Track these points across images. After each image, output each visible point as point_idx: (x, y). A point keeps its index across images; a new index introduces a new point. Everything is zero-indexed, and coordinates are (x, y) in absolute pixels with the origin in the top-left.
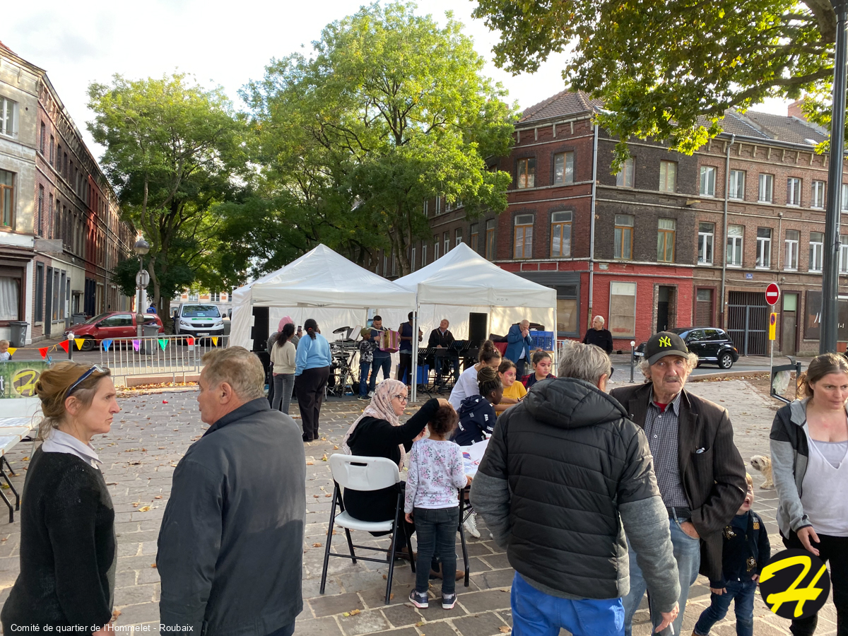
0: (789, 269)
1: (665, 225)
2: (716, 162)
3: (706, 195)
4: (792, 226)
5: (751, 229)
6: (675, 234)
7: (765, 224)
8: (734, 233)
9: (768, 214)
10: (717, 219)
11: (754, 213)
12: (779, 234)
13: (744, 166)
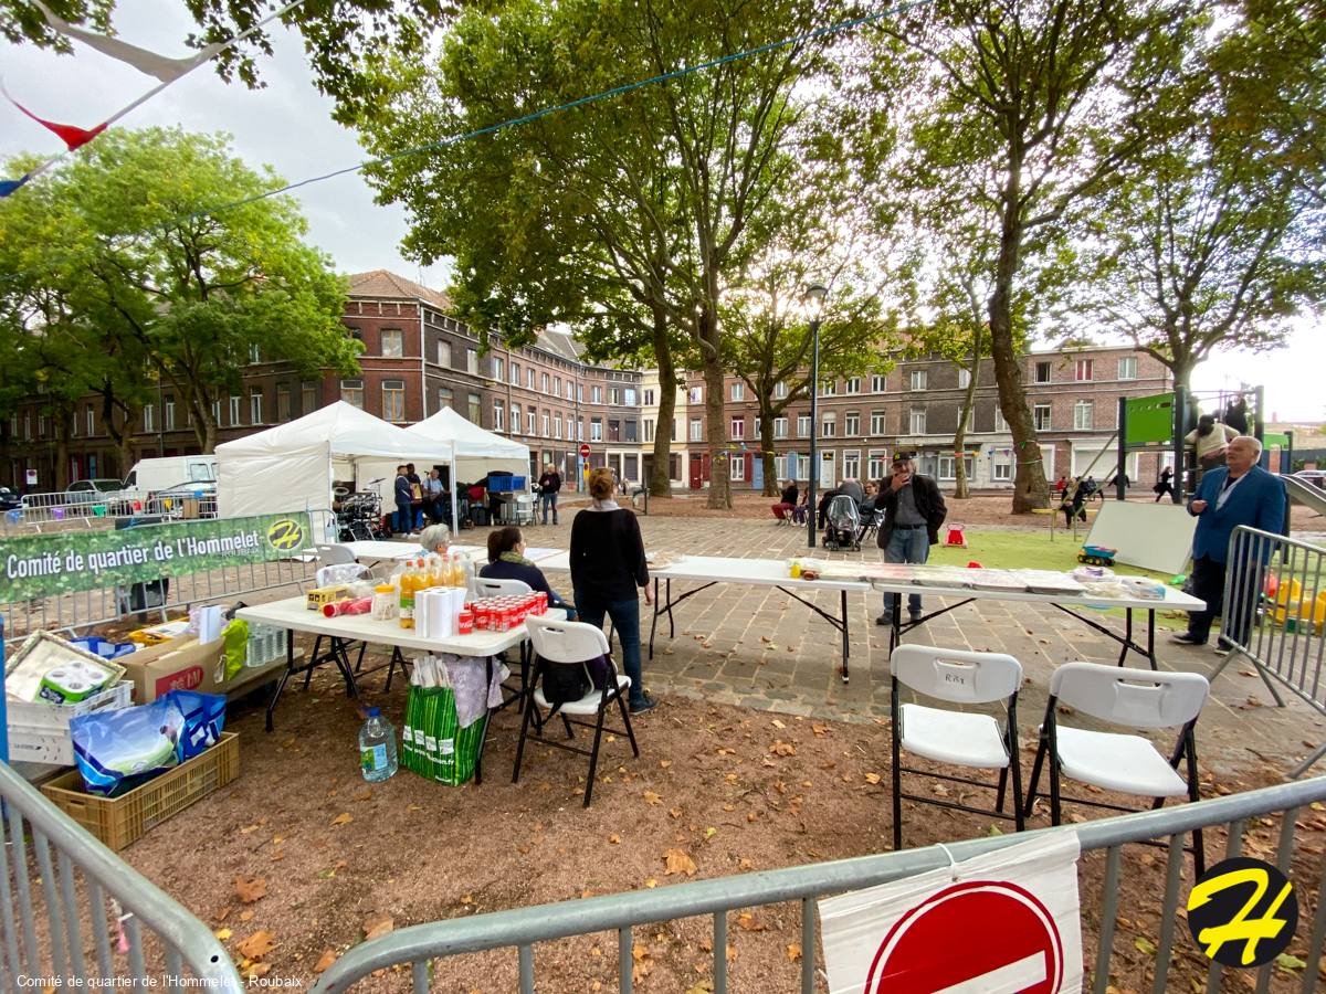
0: (545, 436)
1: (473, 399)
2: (503, 356)
3: (497, 379)
4: (546, 406)
5: (525, 407)
6: (479, 406)
7: (533, 404)
8: (515, 409)
9: (533, 397)
10: (505, 398)
11: (524, 395)
12: (539, 411)
13: (518, 361)
